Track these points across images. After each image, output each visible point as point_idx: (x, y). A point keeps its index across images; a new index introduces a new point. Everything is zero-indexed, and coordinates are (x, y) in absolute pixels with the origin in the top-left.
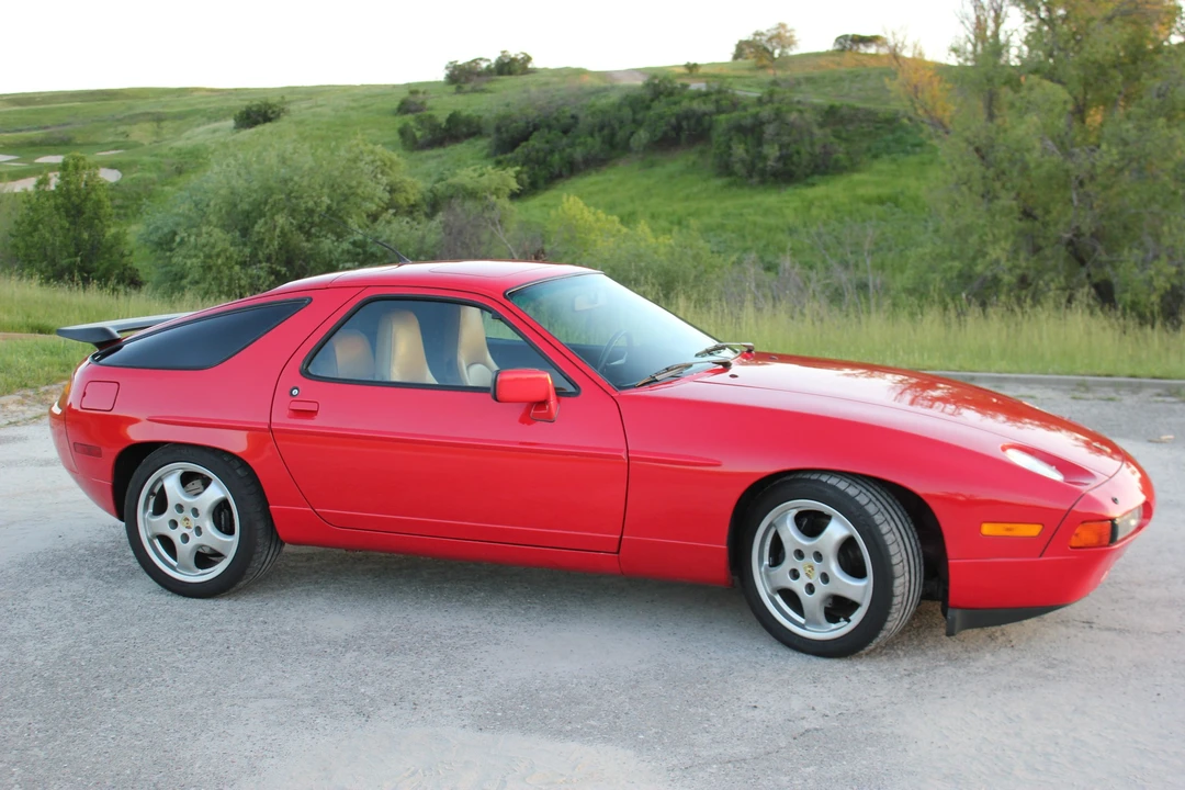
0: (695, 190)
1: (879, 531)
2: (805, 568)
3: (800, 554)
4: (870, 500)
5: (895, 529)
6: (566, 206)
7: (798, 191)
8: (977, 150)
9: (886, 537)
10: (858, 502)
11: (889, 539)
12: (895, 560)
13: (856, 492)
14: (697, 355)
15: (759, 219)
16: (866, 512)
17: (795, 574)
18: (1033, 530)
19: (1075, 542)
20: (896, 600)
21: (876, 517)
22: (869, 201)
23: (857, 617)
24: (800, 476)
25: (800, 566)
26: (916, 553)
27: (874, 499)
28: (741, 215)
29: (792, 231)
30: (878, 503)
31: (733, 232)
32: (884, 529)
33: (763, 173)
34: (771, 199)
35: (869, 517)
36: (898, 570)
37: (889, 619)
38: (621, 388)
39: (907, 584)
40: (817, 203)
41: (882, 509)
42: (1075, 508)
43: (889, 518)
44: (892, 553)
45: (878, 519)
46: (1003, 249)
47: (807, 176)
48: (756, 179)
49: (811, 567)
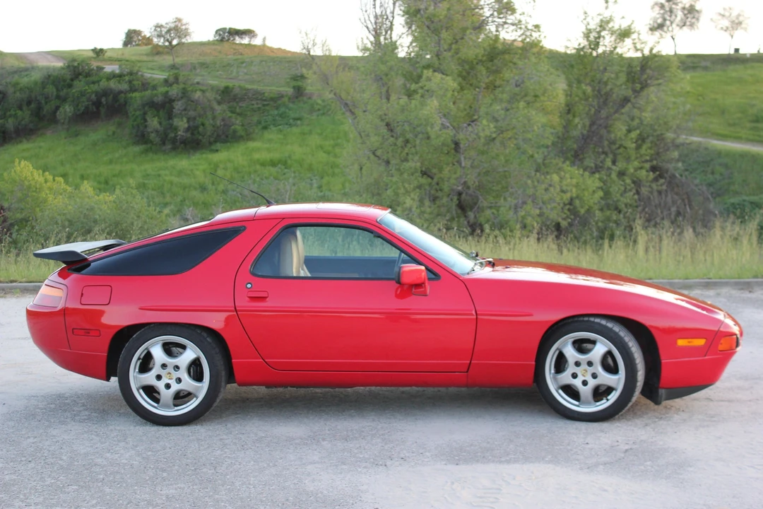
0: (117, 155)
2: (581, 372)
3: (578, 364)
5: (634, 345)
6: (18, 169)
7: (204, 156)
8: (388, 125)
10: (613, 331)
13: (612, 325)
15: (175, 179)
17: (575, 376)
18: (700, 342)
19: (720, 348)
22: (263, 164)
23: (613, 397)
25: (578, 370)
28: (159, 176)
29: (203, 189)
31: (153, 190)
33: (174, 141)
34: (182, 162)
40: (221, 166)
46: (413, 199)
47: (211, 144)
48: (169, 146)
49: (585, 370)
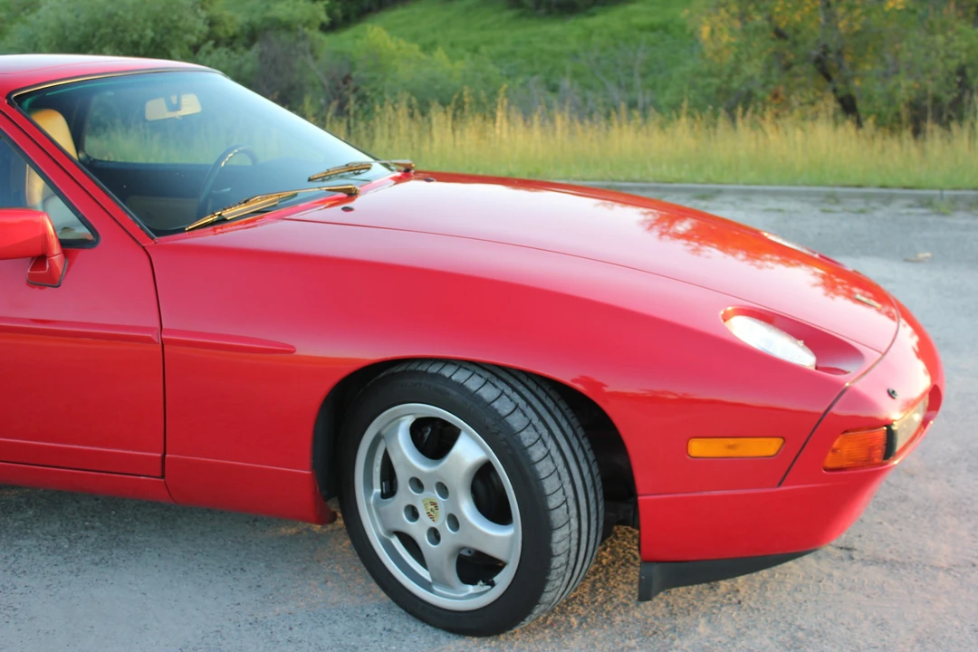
0: (489, 20)
1: (528, 457)
2: (425, 505)
3: (417, 484)
4: (517, 406)
6: (371, 36)
7: (580, 20)
9: (539, 467)
10: (496, 411)
11: (544, 468)
12: (553, 502)
13: (495, 393)
14: (310, 180)
15: (546, 46)
16: (509, 427)
17: (413, 513)
18: (768, 447)
19: (830, 461)
20: (556, 562)
21: (524, 434)
22: (642, 29)
23: (503, 579)
24: (413, 367)
25: (419, 501)
26: (589, 483)
27: (522, 403)
28: (530, 42)
29: (575, 55)
30: (529, 411)
31: (523, 57)
32: (537, 453)
33: (549, 4)
35: (514, 434)
36: (558, 516)
37: (548, 588)
38: (159, 233)
39: (575, 535)
40: (597, 31)
41: (535, 421)
42: (835, 410)
43: (545, 433)
44: (548, 491)
45: (527, 437)
49: (434, 504)
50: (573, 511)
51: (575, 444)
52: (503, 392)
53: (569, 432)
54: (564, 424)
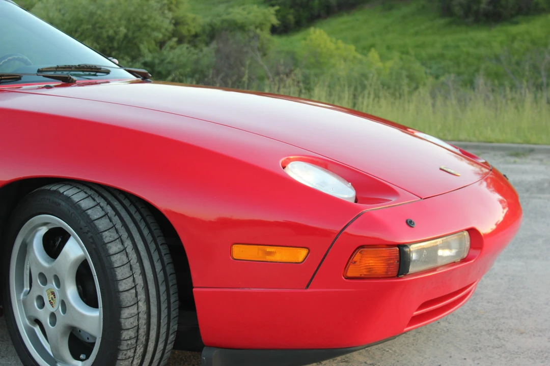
0: (423, 27)
1: (106, 250)
2: (49, 295)
4: (106, 214)
5: (130, 249)
6: (312, 36)
9: (114, 258)
10: (88, 216)
11: (118, 260)
12: (123, 286)
13: (92, 204)
15: (471, 50)
16: (95, 228)
17: (41, 302)
18: (296, 255)
19: (352, 271)
21: (106, 234)
25: (45, 292)
26: (161, 276)
27: (112, 213)
28: (458, 47)
29: (497, 59)
30: (116, 219)
31: (451, 60)
32: (114, 248)
33: (477, 14)
34: (482, 34)
35: (98, 233)
36: (127, 298)
40: (519, 38)
41: (119, 225)
42: (347, 230)
43: (125, 235)
44: (119, 277)
45: (108, 236)
47: (512, 16)
48: (471, 19)
49: (53, 293)
50: (142, 296)
51: (152, 247)
52: (98, 204)
53: (149, 238)
54: (146, 232)
